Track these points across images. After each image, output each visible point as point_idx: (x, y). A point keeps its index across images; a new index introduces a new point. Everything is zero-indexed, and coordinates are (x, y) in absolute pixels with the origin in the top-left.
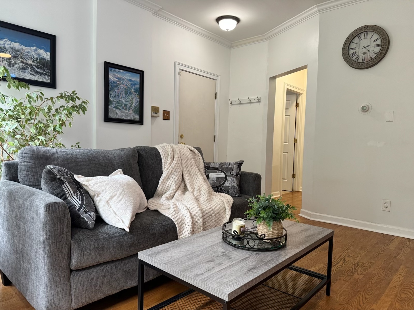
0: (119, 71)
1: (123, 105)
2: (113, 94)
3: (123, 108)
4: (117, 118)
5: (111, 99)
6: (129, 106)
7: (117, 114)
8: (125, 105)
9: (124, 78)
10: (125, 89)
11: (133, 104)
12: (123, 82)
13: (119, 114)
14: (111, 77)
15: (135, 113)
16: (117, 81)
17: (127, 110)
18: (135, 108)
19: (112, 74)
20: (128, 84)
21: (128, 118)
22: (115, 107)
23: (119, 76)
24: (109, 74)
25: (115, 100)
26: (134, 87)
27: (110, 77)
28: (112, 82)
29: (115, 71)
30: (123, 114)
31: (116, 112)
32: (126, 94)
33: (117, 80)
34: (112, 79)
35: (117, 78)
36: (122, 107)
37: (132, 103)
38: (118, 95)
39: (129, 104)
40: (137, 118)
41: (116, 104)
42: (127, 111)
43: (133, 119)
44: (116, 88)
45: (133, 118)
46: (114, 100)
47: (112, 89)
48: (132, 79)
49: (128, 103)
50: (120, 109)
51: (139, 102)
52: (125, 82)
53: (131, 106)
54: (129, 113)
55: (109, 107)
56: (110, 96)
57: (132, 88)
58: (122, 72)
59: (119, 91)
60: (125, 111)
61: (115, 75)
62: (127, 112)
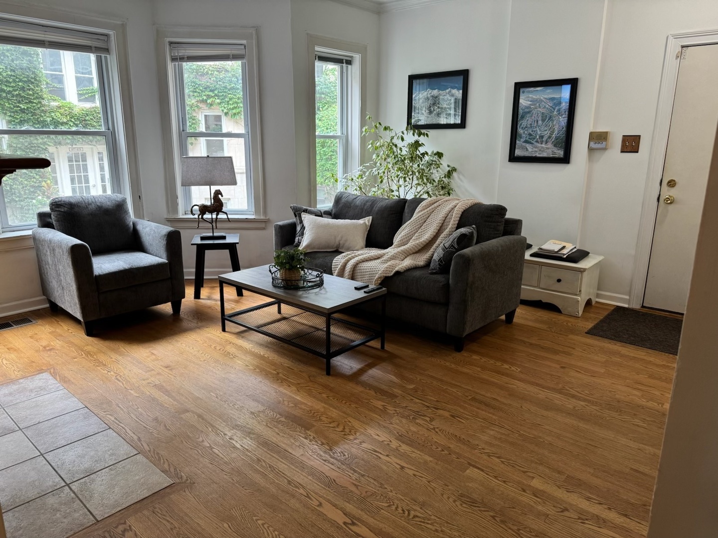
0: (535, 90)
1: (538, 137)
2: (523, 124)
3: (537, 142)
4: (527, 156)
5: (520, 131)
6: (547, 137)
7: (527, 150)
8: (540, 136)
9: (542, 98)
10: (543, 113)
11: (555, 134)
12: (539, 105)
13: (530, 150)
14: (523, 102)
15: (556, 147)
16: (531, 105)
17: (544, 143)
18: (557, 138)
19: (523, 97)
20: (547, 106)
21: (545, 155)
22: (526, 142)
23: (534, 97)
24: (521, 97)
25: (526, 132)
26: (557, 108)
27: (521, 101)
28: (524, 108)
29: (529, 92)
30: (536, 150)
31: (526, 148)
32: (543, 120)
33: (530, 103)
34: (524, 104)
35: (531, 101)
36: (535, 140)
37: (553, 132)
38: (531, 124)
39: (547, 134)
40: (560, 153)
41: (526, 137)
42: (543, 145)
43: (551, 156)
44: (528, 115)
45: (553, 154)
46: (524, 132)
47: (523, 117)
48: (555, 96)
49: (546, 132)
50: (532, 144)
51: (565, 129)
52: (543, 103)
53: (550, 137)
54: (546, 148)
55: (517, 142)
56: (520, 127)
57: (554, 109)
58: (540, 90)
59: (533, 117)
60: (539, 145)
61: (529, 97)
62: (542, 147)
